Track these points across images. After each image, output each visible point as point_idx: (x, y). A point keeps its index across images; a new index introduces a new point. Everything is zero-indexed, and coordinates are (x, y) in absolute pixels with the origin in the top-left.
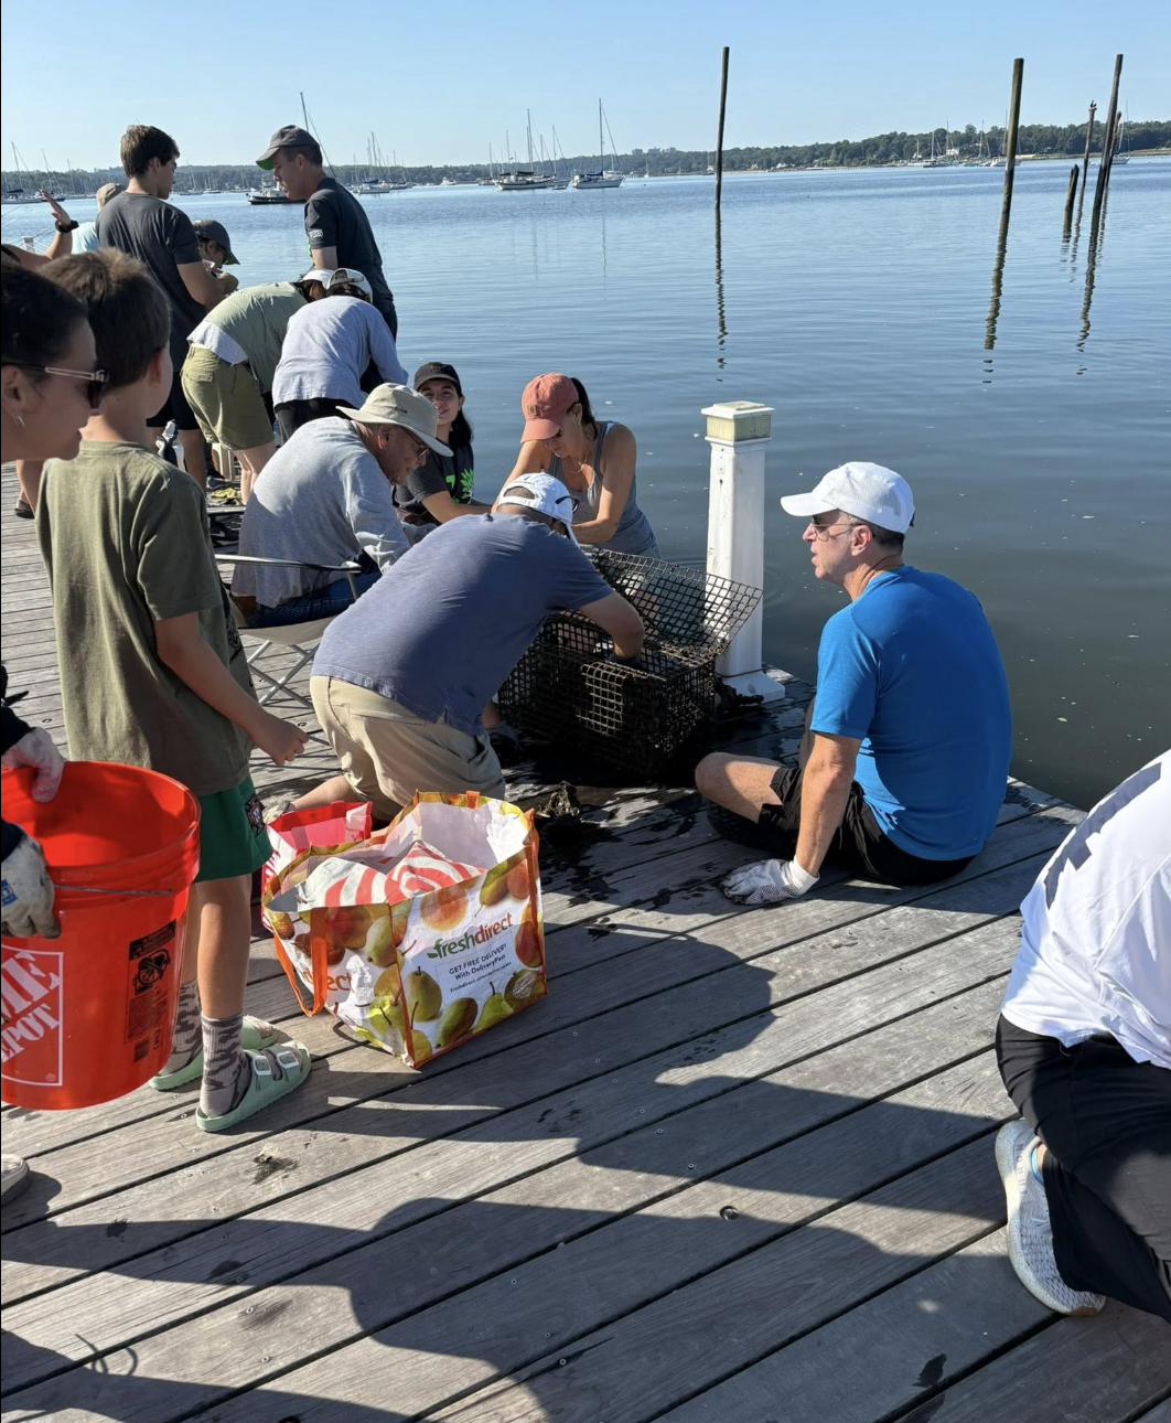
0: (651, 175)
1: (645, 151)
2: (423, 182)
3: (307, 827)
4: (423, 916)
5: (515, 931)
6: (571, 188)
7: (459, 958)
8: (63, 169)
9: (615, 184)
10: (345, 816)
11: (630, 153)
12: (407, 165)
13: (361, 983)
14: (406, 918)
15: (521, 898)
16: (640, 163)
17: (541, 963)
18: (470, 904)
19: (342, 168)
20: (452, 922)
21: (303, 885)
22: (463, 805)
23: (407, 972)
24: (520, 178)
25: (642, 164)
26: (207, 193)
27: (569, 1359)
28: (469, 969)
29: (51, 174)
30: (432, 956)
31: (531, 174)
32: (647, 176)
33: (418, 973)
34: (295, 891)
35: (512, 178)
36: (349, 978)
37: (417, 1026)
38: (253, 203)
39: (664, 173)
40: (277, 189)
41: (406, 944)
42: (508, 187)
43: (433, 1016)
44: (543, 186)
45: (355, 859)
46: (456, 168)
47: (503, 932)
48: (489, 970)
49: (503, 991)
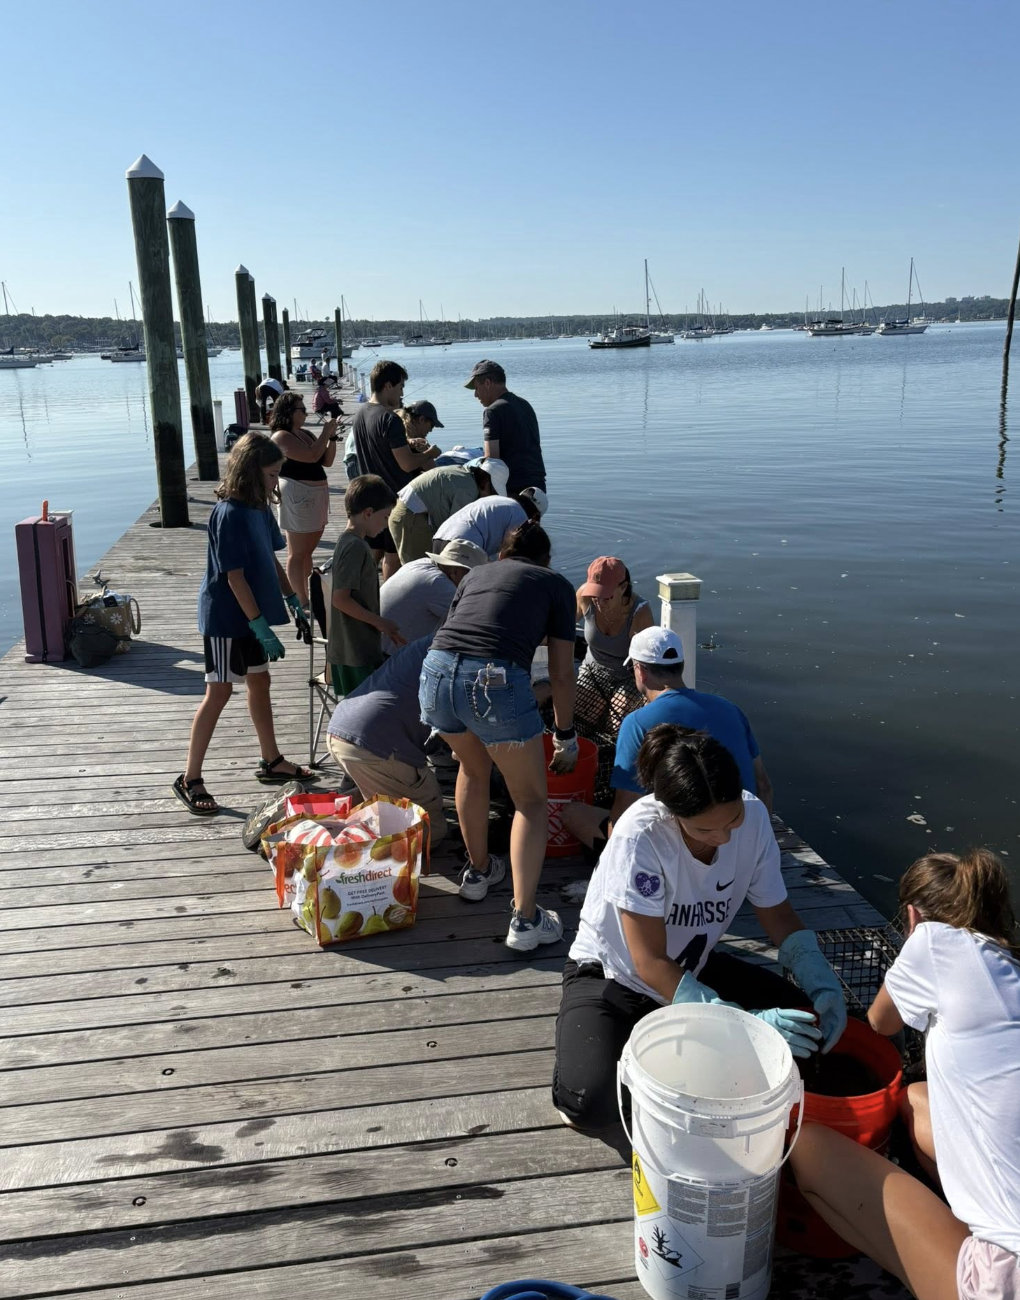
0: (962, 320)
1: (959, 299)
2: (745, 327)
3: (314, 805)
4: (335, 857)
5: (394, 881)
6: (876, 335)
7: (354, 887)
8: (455, 319)
9: (921, 330)
10: (334, 801)
11: (943, 301)
12: (732, 313)
13: (300, 891)
14: (325, 856)
15: (400, 859)
16: (950, 311)
17: (410, 905)
18: (363, 856)
19: (676, 316)
20: (351, 864)
21: (289, 832)
22: (399, 806)
23: (323, 886)
24: (830, 325)
25: (955, 311)
26: (561, 338)
27: (307, 1080)
28: (360, 895)
29: (445, 323)
30: (338, 881)
31: (840, 322)
32: (958, 322)
33: (328, 889)
34: (283, 834)
35: (822, 325)
36: (295, 886)
37: (324, 920)
38: (593, 347)
39: (976, 318)
40: (614, 336)
41: (323, 872)
42: (817, 334)
43: (335, 917)
44: (849, 332)
45: (321, 824)
46: (776, 315)
47: (384, 878)
48: (373, 898)
49: (382, 914)
